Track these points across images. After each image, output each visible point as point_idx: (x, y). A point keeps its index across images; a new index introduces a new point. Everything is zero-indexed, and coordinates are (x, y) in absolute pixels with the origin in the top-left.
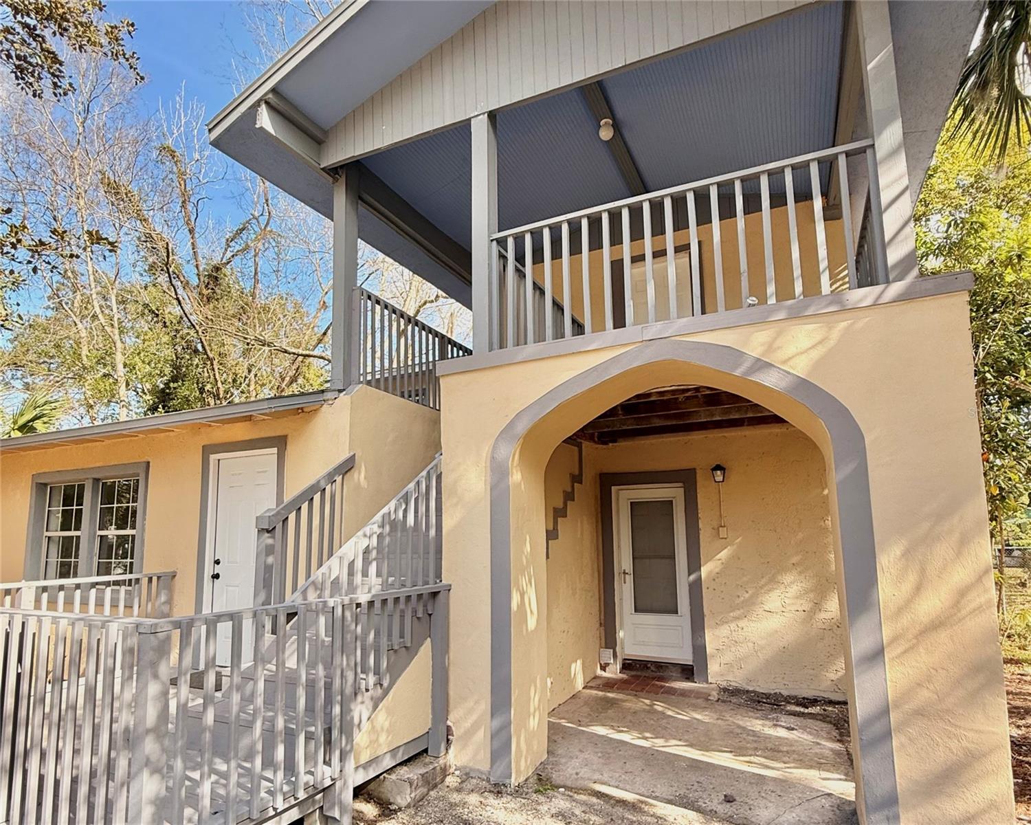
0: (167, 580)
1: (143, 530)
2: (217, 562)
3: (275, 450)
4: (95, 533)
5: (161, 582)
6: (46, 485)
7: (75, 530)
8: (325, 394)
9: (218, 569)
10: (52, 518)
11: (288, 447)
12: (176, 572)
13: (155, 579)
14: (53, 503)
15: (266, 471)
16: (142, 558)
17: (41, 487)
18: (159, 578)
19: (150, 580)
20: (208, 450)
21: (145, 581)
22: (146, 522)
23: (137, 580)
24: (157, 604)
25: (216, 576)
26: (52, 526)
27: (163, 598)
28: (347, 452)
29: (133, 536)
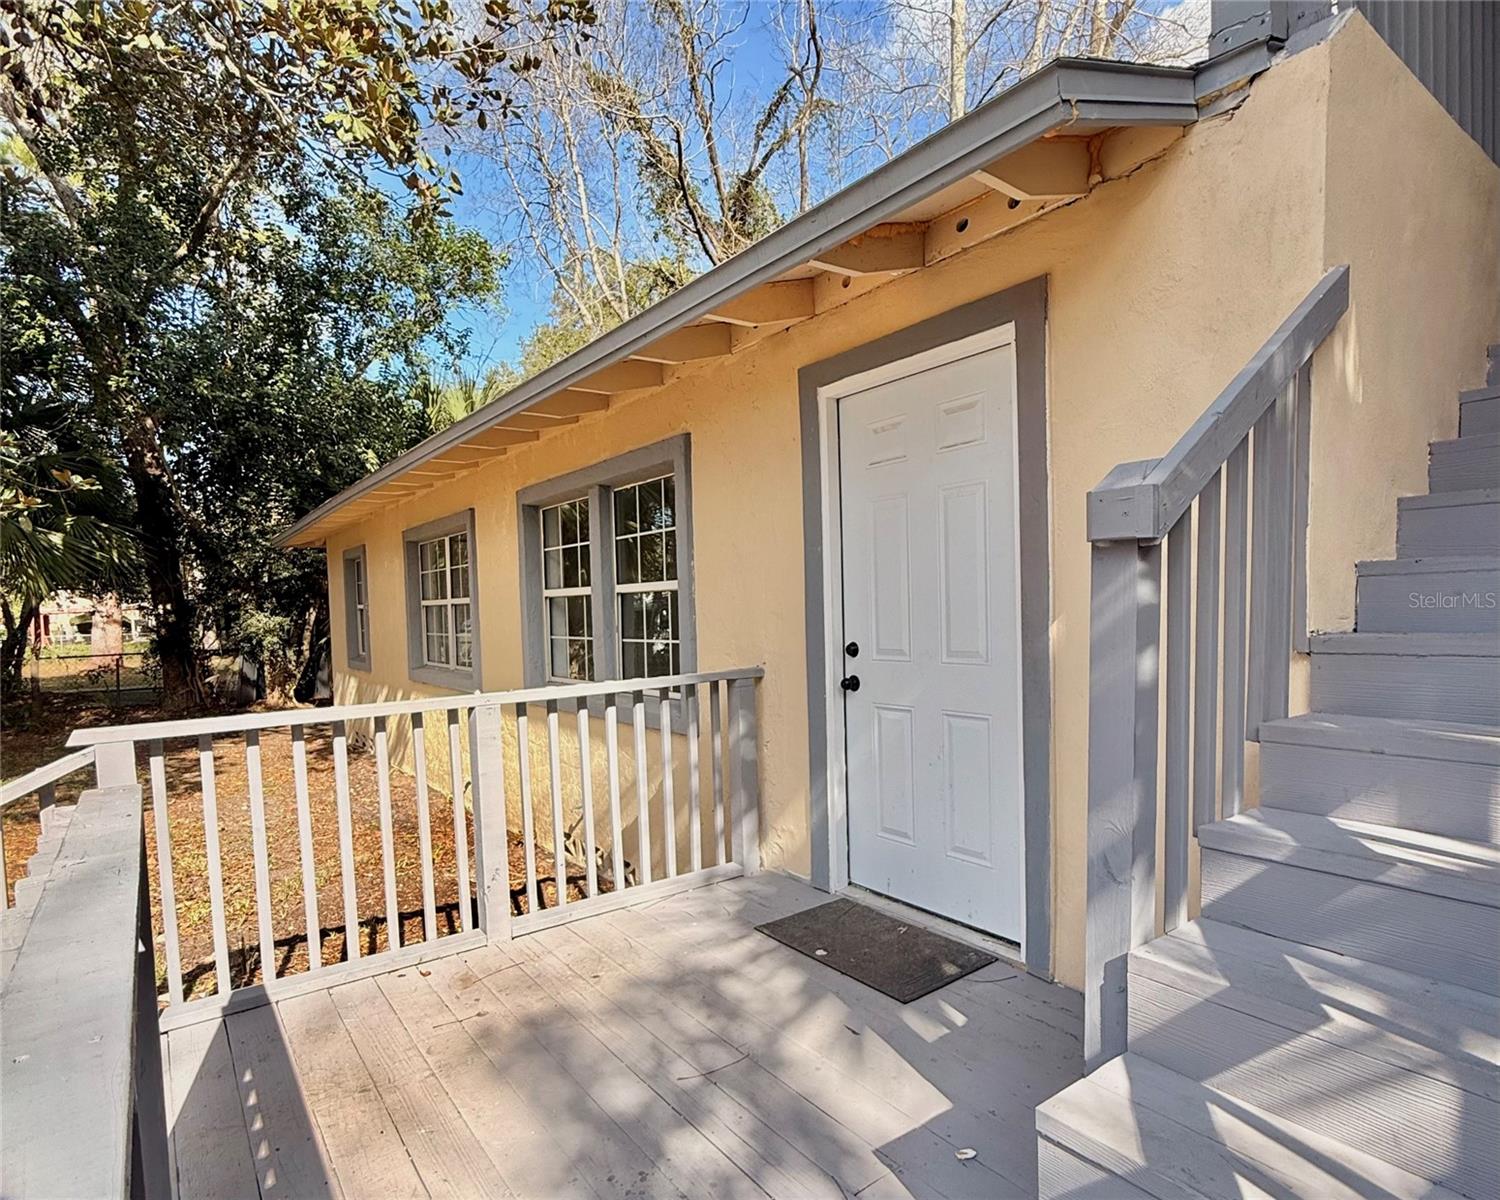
0: (746, 685)
1: (691, 579)
2: (852, 650)
3: (1007, 332)
4: (613, 589)
5: (735, 690)
6: (536, 508)
7: (583, 585)
8: (1203, 79)
9: (853, 667)
10: (552, 564)
11: (1055, 313)
12: (762, 671)
13: (723, 685)
14: (551, 541)
15: (971, 406)
16: (694, 639)
17: (530, 512)
18: (730, 683)
19: (715, 686)
20: (813, 377)
21: (704, 690)
22: (696, 563)
23: (691, 690)
24: (732, 738)
25: (851, 684)
26: (553, 581)
27: (742, 727)
28: (1320, 265)
29: (674, 593)
